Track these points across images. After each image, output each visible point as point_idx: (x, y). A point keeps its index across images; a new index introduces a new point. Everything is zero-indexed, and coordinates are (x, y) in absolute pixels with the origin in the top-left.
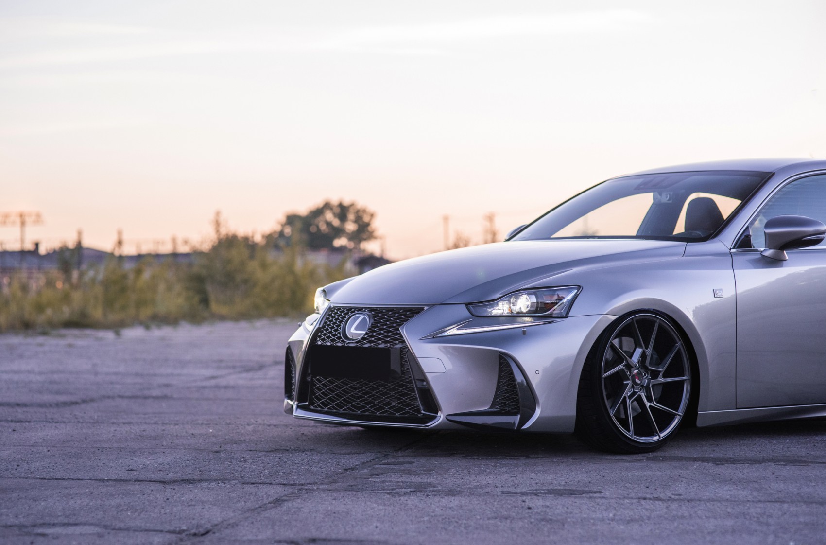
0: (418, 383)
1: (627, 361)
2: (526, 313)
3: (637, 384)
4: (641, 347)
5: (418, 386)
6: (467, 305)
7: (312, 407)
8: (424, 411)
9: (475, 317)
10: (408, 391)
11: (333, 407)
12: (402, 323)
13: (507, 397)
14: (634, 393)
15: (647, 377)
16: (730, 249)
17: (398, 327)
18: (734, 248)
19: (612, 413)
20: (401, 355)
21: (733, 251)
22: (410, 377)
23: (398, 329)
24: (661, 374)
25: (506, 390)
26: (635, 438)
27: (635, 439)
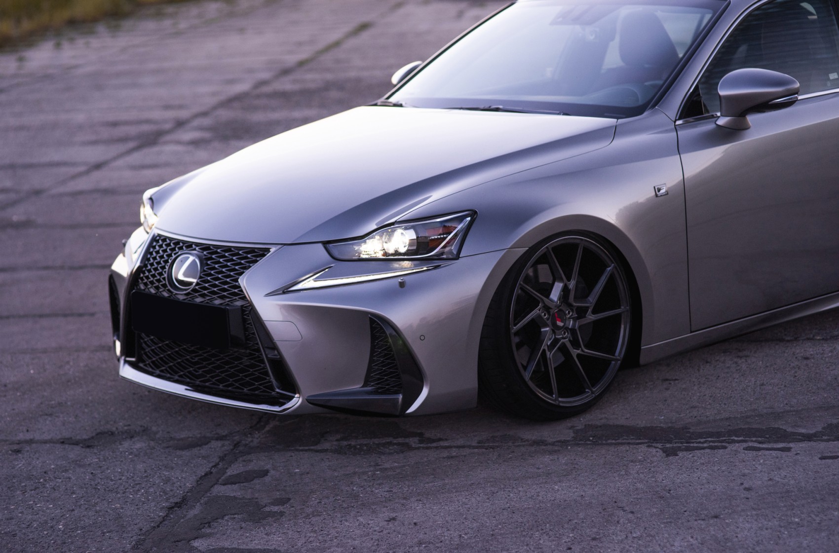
0: (268, 351)
1: (544, 302)
2: (404, 254)
3: (559, 328)
4: (561, 280)
5: (269, 356)
6: (325, 244)
7: (141, 365)
8: (279, 388)
9: (336, 261)
10: (255, 361)
11: (166, 370)
12: (242, 270)
13: (385, 371)
14: (556, 341)
15: (572, 315)
16: (675, 122)
17: (237, 277)
18: (679, 119)
19: (527, 376)
20: (243, 315)
21: (679, 122)
22: (257, 344)
23: (236, 280)
24: (590, 310)
25: (383, 362)
26: (560, 402)
27: (561, 404)
